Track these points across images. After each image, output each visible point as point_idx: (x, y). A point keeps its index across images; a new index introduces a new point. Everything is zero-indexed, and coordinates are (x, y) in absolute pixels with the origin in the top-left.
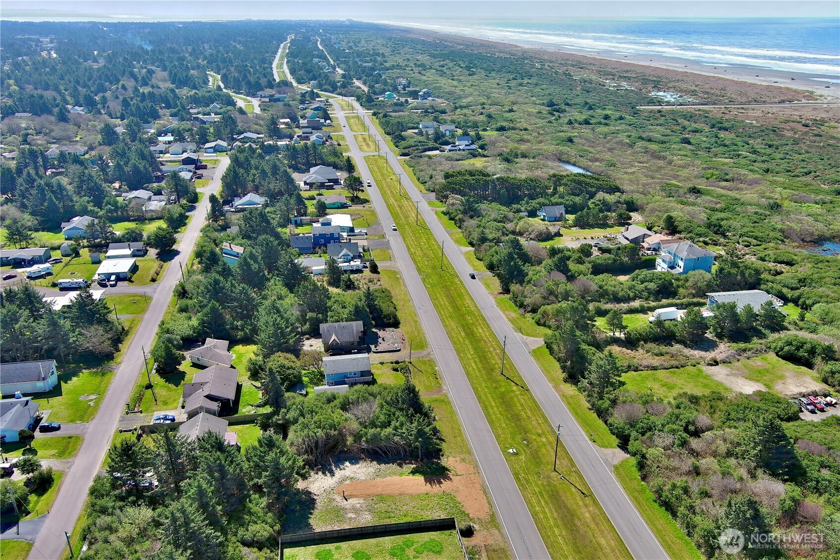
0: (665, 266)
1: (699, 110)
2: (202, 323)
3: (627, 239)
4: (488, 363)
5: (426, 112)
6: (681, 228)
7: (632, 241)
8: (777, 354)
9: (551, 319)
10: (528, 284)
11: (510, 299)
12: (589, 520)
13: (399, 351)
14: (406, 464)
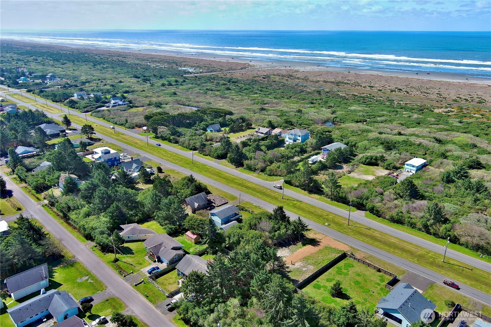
0: (292, 141)
1: (213, 75)
2: (112, 217)
3: (262, 133)
4: (271, 196)
5: (65, 87)
6: (276, 125)
7: (265, 134)
8: (364, 164)
9: (276, 171)
10: (251, 159)
11: (245, 169)
12: (380, 236)
13: (227, 203)
14: (297, 243)
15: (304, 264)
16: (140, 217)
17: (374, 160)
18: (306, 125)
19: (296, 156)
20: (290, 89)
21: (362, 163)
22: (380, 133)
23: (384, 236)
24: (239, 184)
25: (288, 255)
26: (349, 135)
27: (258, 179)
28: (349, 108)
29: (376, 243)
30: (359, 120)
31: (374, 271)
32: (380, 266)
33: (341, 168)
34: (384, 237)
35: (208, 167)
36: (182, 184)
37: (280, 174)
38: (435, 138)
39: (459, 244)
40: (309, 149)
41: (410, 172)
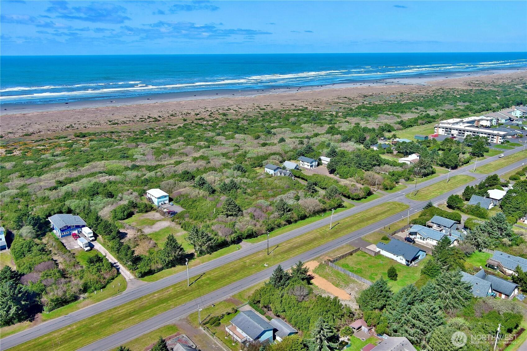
8: (124, 219)
10: (45, 290)
12: (291, 244)
15: (347, 288)
17: (128, 209)
33: (124, 233)
41: (165, 203)
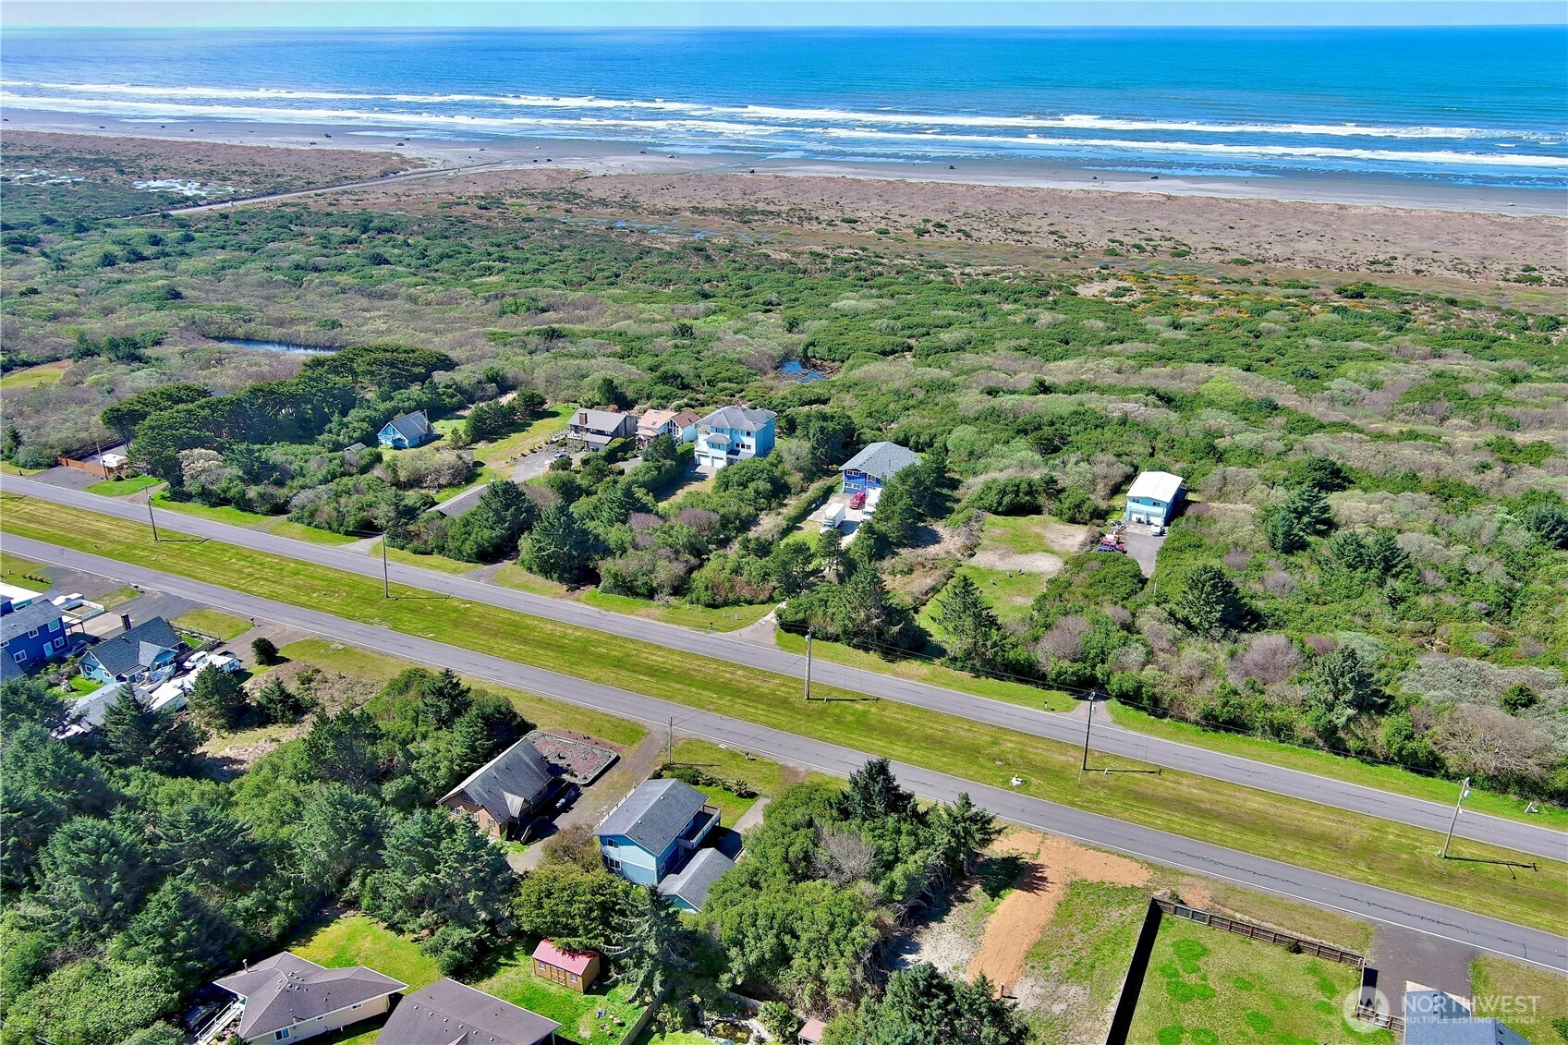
0: (721, 453)
2: (167, 955)
4: (763, 696)
8: (996, 513)
9: (732, 588)
10: (624, 551)
11: (605, 591)
12: (1206, 795)
13: (618, 758)
14: (965, 891)
15: (1042, 982)
16: (286, 911)
17: (1027, 494)
18: (730, 380)
19: (762, 510)
20: (599, 246)
21: (989, 509)
22: (992, 392)
23: (1218, 793)
24: (619, 664)
25: (966, 956)
26: (892, 406)
27: (675, 626)
28: (834, 305)
29: (1215, 828)
30: (888, 348)
31: (1278, 952)
32: (1281, 925)
33: (934, 539)
34: (1219, 798)
35: (456, 604)
36: (411, 713)
37: (749, 597)
38: (1153, 392)
39: (1447, 776)
40: (795, 479)
41: (1149, 523)
